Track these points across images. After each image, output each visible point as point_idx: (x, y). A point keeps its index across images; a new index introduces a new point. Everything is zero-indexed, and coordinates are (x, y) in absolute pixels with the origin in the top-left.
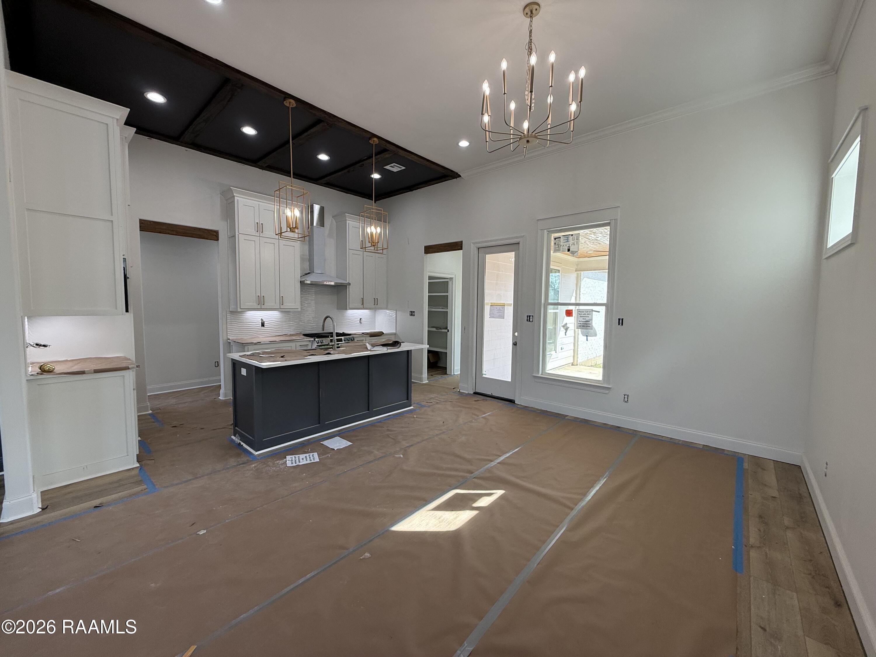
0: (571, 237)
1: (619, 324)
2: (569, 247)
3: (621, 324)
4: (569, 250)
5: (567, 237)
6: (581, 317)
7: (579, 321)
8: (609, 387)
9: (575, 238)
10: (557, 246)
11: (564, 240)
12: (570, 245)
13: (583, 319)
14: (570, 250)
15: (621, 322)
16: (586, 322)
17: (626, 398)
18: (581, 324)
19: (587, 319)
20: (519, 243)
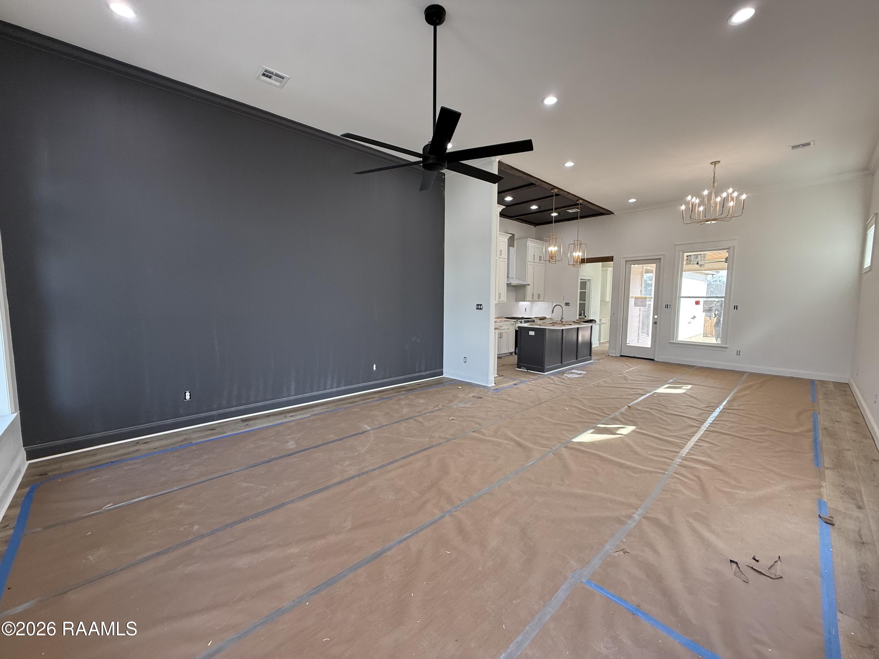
0: (699, 256)
1: (734, 309)
2: (698, 261)
3: (736, 309)
4: (697, 264)
5: (697, 256)
6: (706, 305)
7: (705, 308)
8: (727, 346)
9: (703, 257)
10: (689, 261)
11: (694, 257)
12: (699, 261)
13: (708, 306)
14: (699, 264)
15: (736, 307)
16: (710, 308)
17: (738, 353)
18: (706, 309)
19: (711, 306)
20: (660, 259)
